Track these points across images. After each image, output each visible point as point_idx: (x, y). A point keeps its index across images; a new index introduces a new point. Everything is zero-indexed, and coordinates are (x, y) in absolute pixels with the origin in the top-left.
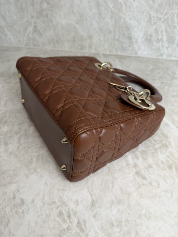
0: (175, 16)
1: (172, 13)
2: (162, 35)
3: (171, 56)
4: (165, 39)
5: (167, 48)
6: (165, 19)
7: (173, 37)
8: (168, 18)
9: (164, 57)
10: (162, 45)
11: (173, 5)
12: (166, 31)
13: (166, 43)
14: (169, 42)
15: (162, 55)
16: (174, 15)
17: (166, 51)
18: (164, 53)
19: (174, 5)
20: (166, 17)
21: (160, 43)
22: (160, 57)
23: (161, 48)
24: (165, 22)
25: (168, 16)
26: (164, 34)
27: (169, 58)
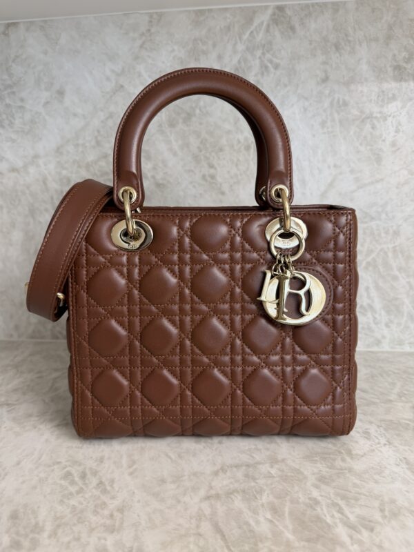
0: (390, 254)
1: (381, 250)
2: (369, 297)
3: (401, 343)
4: (378, 305)
5: (387, 325)
6: (368, 263)
7: (396, 299)
8: (374, 260)
9: (386, 347)
10: (375, 318)
11: (379, 235)
12: (378, 288)
13: (383, 313)
14: (388, 312)
15: (378, 342)
16: (386, 253)
17: (386, 331)
18: (384, 337)
19: (383, 235)
20: (369, 259)
21: (369, 314)
22: (375, 349)
23: (373, 326)
24: (370, 268)
25: (373, 255)
26: (374, 293)
27: (398, 349)
